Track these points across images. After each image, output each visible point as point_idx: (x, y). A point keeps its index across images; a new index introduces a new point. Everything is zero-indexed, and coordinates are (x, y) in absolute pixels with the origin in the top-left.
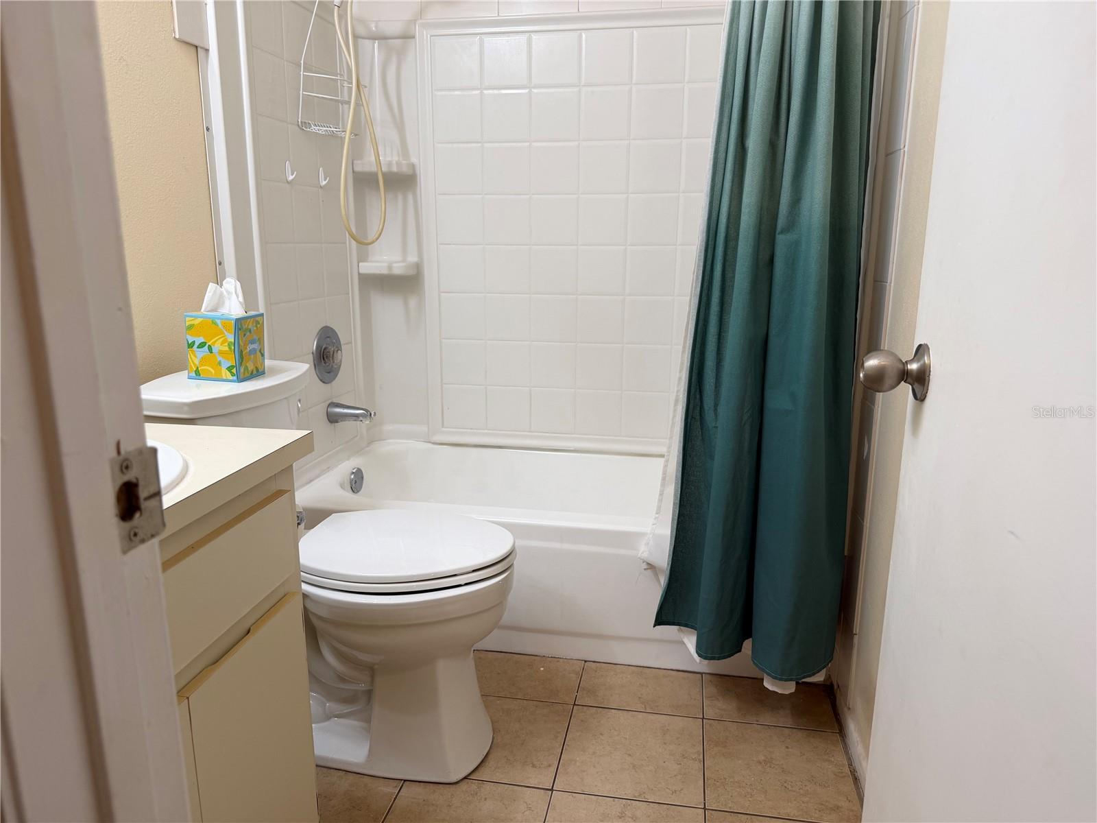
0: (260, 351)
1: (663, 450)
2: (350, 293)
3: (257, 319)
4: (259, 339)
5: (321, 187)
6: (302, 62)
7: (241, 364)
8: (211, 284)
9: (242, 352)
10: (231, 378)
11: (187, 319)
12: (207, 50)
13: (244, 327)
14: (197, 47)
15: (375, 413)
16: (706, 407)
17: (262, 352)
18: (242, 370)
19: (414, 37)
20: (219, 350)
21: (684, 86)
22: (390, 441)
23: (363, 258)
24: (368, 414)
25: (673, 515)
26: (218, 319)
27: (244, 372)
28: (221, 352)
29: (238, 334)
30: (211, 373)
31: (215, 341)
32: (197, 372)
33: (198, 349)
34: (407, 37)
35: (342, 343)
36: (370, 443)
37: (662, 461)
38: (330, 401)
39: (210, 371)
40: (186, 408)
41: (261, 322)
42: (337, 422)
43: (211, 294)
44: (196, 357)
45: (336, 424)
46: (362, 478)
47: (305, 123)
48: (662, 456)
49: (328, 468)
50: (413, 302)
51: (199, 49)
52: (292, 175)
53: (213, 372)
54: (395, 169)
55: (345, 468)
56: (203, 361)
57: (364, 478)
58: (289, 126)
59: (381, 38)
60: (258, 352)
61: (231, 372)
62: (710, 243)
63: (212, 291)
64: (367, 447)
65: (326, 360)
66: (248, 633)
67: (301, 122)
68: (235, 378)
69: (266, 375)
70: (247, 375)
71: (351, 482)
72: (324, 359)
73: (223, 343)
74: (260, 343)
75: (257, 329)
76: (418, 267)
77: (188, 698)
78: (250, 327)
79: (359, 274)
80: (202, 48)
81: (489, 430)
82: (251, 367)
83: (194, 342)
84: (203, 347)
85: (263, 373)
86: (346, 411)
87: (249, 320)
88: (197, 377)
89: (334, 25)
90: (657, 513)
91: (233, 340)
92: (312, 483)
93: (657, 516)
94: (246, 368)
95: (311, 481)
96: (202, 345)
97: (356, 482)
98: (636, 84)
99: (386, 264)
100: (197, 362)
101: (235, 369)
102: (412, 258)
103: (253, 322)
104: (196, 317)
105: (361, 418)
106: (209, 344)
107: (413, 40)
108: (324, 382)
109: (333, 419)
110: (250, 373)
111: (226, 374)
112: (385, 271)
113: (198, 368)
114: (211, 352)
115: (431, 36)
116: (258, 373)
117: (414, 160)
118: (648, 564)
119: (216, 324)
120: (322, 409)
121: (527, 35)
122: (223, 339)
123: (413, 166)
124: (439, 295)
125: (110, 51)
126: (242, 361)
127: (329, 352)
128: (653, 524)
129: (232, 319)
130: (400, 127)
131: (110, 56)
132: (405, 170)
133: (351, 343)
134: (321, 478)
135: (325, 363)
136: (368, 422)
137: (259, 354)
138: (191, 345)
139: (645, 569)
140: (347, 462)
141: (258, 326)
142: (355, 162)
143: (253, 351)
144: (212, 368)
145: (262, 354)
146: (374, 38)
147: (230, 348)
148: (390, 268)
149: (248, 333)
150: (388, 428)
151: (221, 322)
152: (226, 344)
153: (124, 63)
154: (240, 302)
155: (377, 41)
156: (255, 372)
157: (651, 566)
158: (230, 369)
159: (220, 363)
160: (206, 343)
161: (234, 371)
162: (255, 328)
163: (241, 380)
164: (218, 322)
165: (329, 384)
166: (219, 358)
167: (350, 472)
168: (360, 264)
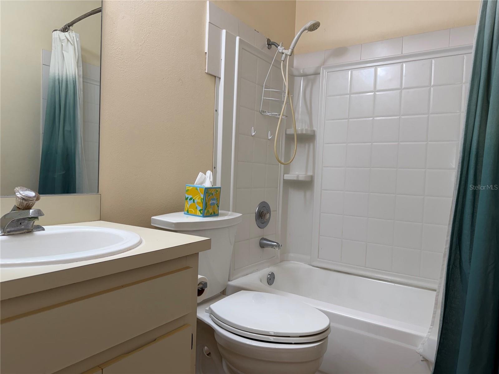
0: (217, 204)
1: (435, 286)
2: (278, 188)
3: (217, 189)
4: (217, 199)
5: (269, 139)
6: (264, 85)
7: (205, 209)
8: (200, 173)
9: (206, 203)
10: (200, 214)
11: (187, 187)
12: (220, 78)
13: (209, 192)
14: (215, 77)
15: (281, 245)
16: (463, 260)
17: (218, 205)
18: (206, 211)
19: (319, 74)
20: (197, 202)
21: (462, 85)
22: (292, 262)
23: (287, 172)
24: (278, 246)
25: (439, 327)
26: (198, 187)
27: (207, 213)
28: (198, 203)
29: (206, 194)
30: (193, 212)
31: (196, 198)
32: (188, 211)
33: (190, 201)
34: (317, 74)
35: (271, 210)
36: (282, 261)
37: (435, 293)
38: (262, 237)
39: (193, 211)
40: (173, 225)
41: (219, 191)
42: (264, 248)
43: (200, 177)
44: (188, 204)
45: (264, 249)
46: (274, 278)
47: (263, 111)
48: (435, 290)
49: (257, 270)
50: (308, 194)
51: (216, 78)
52: (254, 133)
53: (194, 211)
54: (304, 132)
55: (266, 271)
56: (191, 206)
57: (275, 278)
58: (255, 112)
59: (305, 75)
60: (216, 205)
61: (201, 212)
62: (465, 158)
63: (200, 176)
64: (280, 263)
65: (262, 218)
66: (154, 341)
67: (262, 111)
68: (202, 215)
69: (219, 216)
70: (208, 214)
71: (268, 279)
72: (261, 217)
73: (199, 198)
74: (217, 201)
75: (216, 194)
76: (312, 177)
77: (102, 369)
78: (213, 192)
79: (284, 179)
80: (218, 77)
81: (342, 263)
82: (211, 211)
83: (188, 197)
84: (191, 200)
85: (218, 215)
86: (268, 242)
87: (212, 189)
88: (187, 214)
89: (281, 69)
90: (431, 325)
91: (203, 198)
92: (247, 276)
93: (431, 327)
94: (208, 211)
95: (247, 275)
96: (191, 199)
97: (271, 279)
98: (433, 86)
99: (296, 175)
100: (188, 206)
101: (202, 211)
102: (310, 173)
103: (214, 191)
104: (190, 186)
105: (274, 247)
106: (194, 198)
107: (319, 75)
108: (260, 228)
109: (262, 246)
110: (210, 213)
111: (198, 213)
112: (295, 179)
113: (188, 209)
114: (194, 203)
115: (327, 72)
116: (215, 214)
117: (315, 129)
118: (424, 358)
119: (197, 190)
120: (257, 240)
121: (375, 67)
122: (199, 197)
123: (314, 131)
124: (321, 191)
125: (175, 76)
126: (206, 207)
127: (264, 213)
128: (429, 332)
129: (204, 188)
130: (310, 114)
131: (175, 78)
132: (309, 132)
133: (276, 211)
134: (253, 274)
135: (261, 219)
136: (277, 249)
137: (216, 206)
138: (187, 199)
139: (422, 360)
140: (268, 268)
141: (217, 193)
142: (287, 130)
143: (213, 204)
144: (193, 210)
145: (217, 206)
146: (302, 76)
147: (201, 201)
148: (298, 177)
149: (211, 195)
150: (292, 255)
151: (199, 189)
152: (200, 199)
153: (181, 81)
154: (211, 181)
155: (303, 77)
156: (213, 214)
157: (425, 360)
158: (200, 211)
159: (197, 208)
160: (192, 198)
161: (202, 212)
162: (215, 193)
163: (204, 216)
164: (198, 188)
165: (262, 229)
166: (197, 205)
167: (268, 273)
168: (285, 175)
